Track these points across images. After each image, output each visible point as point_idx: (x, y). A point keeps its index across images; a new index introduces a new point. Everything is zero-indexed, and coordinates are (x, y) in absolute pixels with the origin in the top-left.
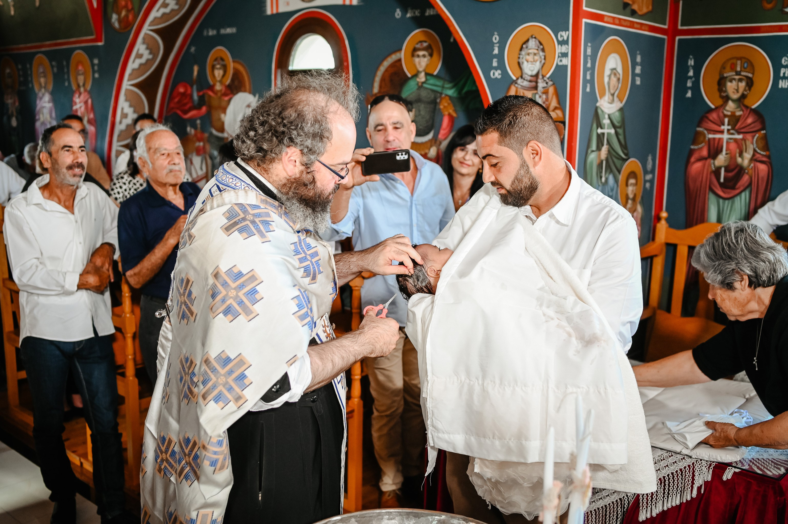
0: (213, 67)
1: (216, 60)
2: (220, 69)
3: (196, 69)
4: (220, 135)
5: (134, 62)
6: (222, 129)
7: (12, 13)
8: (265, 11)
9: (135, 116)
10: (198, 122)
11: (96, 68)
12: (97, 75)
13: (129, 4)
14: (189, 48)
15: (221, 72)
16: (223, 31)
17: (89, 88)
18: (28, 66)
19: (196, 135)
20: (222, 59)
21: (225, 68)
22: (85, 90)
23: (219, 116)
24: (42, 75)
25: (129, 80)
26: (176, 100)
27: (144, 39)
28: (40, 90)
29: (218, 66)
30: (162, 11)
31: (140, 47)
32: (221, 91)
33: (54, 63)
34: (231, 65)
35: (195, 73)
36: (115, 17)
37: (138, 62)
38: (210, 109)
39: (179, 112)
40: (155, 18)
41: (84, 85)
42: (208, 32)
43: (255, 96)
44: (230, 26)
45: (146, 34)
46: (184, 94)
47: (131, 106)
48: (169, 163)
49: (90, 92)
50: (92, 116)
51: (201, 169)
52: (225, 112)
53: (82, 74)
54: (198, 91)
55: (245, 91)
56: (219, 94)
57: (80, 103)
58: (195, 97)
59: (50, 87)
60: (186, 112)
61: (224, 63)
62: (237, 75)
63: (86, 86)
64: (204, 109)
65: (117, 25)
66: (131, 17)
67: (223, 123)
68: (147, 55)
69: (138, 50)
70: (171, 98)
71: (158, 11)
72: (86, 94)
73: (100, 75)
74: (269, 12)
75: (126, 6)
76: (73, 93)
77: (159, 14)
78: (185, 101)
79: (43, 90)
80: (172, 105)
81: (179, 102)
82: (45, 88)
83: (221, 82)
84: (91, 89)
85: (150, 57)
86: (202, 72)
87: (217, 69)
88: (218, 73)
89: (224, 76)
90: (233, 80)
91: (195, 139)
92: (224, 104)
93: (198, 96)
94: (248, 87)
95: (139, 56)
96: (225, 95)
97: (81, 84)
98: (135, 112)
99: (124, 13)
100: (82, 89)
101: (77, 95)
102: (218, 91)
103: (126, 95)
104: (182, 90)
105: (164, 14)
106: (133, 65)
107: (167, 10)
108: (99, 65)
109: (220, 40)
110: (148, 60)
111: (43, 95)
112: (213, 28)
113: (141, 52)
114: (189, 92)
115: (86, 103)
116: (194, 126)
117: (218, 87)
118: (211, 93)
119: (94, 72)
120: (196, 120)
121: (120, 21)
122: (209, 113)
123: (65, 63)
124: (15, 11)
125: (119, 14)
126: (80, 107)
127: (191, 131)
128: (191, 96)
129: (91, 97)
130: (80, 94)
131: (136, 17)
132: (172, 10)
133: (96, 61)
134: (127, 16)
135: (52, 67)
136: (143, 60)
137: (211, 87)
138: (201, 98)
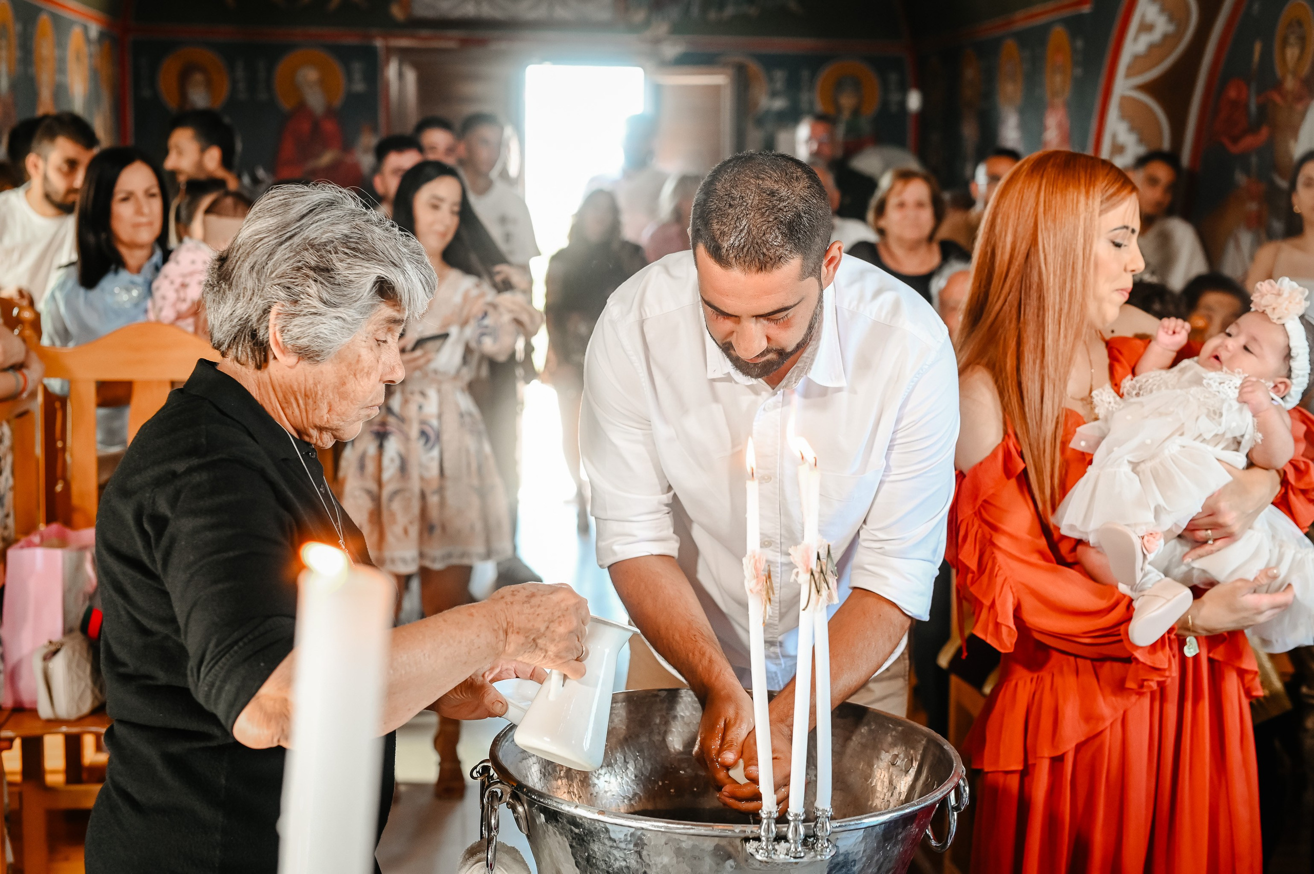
0: (1285, 43)
1: (1290, 25)
2: (1295, 44)
3: (1258, 47)
5: (1136, 39)
9: (1141, 150)
10: (1254, 160)
14: (1250, 5)
15: (1296, 51)
19: (1248, 188)
20: (1300, 23)
21: (1303, 42)
22: (1062, 102)
23: (1287, 144)
25: (1127, 78)
26: (1224, 115)
28: (1006, 107)
29: (1293, 39)
31: (1147, 10)
32: (1293, 90)
34: (1313, 36)
35: (1256, 57)
37: (1146, 40)
38: (1274, 130)
39: (1225, 141)
41: (1061, 92)
46: (1235, 103)
47: (1132, 129)
52: (1296, 136)
53: (1060, 72)
54: (1258, 93)
56: (1290, 98)
57: (1055, 129)
58: (1253, 107)
59: (1019, 102)
60: (1235, 140)
61: (1302, 31)
63: (1063, 94)
64: (1265, 132)
68: (1162, 26)
69: (1143, 16)
70: (1215, 113)
72: (1063, 108)
73: (1084, 71)
76: (1045, 108)
78: (1237, 117)
79: (1009, 107)
80: (1216, 126)
81: (1227, 119)
82: (1012, 102)
83: (1295, 74)
85: (1170, 28)
86: (1267, 54)
87: (1291, 44)
88: (1292, 53)
89: (1300, 59)
90: (1312, 67)
91: (1246, 197)
92: (1296, 119)
93: (1257, 104)
95: (1147, 28)
96: (1299, 98)
97: (1057, 91)
98: (1141, 141)
100: (1058, 101)
101: (1049, 113)
102: (1288, 92)
103: (1122, 107)
104: (1232, 94)
106: (1134, 46)
108: (1085, 50)
110: (1166, 37)
111: (1009, 116)
113: (1149, 19)
114: (1244, 97)
115: (1060, 126)
116: (1247, 171)
117: (1290, 83)
118: (1277, 98)
120: (1250, 157)
122: (1271, 141)
127: (1241, 178)
128: (1246, 106)
129: (1068, 115)
130: (1053, 110)
136: (1156, 36)
137: (1278, 85)
138: (1263, 109)
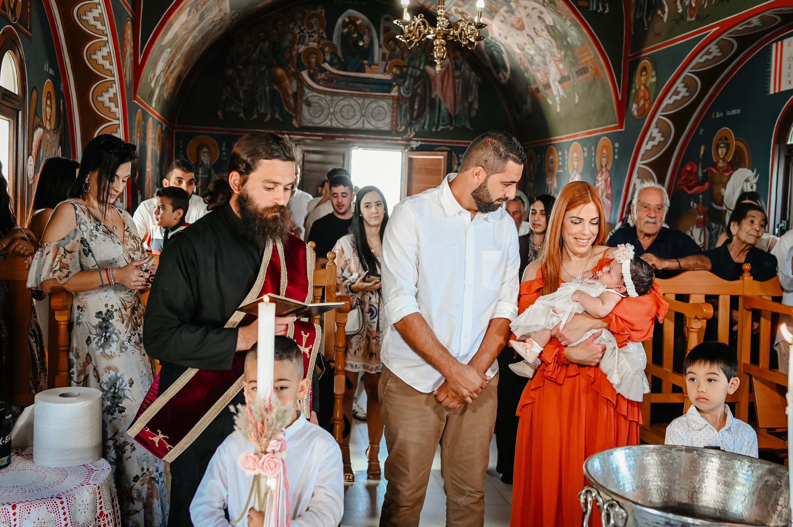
0: (718, 146)
1: (720, 140)
2: (724, 147)
3: (703, 148)
4: (719, 208)
5: (647, 144)
6: (721, 203)
7: (558, 110)
8: (768, 91)
10: (701, 196)
11: (616, 150)
12: (616, 157)
13: (647, 94)
14: (698, 130)
15: (724, 150)
16: (728, 113)
17: (609, 168)
18: (566, 152)
19: (697, 209)
20: (726, 139)
21: (728, 146)
22: (607, 170)
23: (720, 190)
24: (576, 159)
25: (641, 160)
26: (683, 178)
27: (657, 123)
28: (573, 172)
29: (722, 145)
30: (674, 98)
31: (654, 131)
32: (723, 167)
33: (585, 149)
34: (734, 143)
35: (702, 153)
36: (635, 106)
37: (651, 143)
38: (712, 184)
39: (685, 188)
40: (668, 105)
41: (606, 166)
42: (716, 115)
43: (753, 171)
44: (735, 108)
45: (658, 119)
46: (690, 172)
48: (647, 215)
49: (609, 172)
50: (609, 192)
51: (700, 240)
52: (725, 188)
53: (605, 157)
54: (703, 168)
55: (745, 167)
56: (721, 170)
57: (601, 181)
58: (700, 174)
59: (581, 169)
60: (690, 188)
61: (728, 142)
62: (738, 153)
63: (607, 167)
64: (707, 184)
65: (636, 113)
66: (647, 105)
67: (723, 197)
68: (659, 138)
69: (652, 133)
70: (679, 176)
71: (670, 98)
72: (607, 173)
73: (619, 157)
74: (772, 92)
75: (644, 97)
76: (598, 172)
77: (671, 101)
78: (691, 178)
79: (575, 171)
80: (679, 182)
81: (685, 180)
82: (576, 170)
83: (723, 159)
84: (611, 169)
85: (662, 139)
86: (708, 152)
87: (721, 147)
88: (722, 151)
89: (726, 153)
90: (734, 157)
91: (696, 212)
92: (724, 179)
93: (702, 173)
94: (747, 162)
95: (652, 139)
96: (726, 171)
97: (604, 165)
99: (642, 102)
100: (604, 169)
101: (600, 175)
102: (720, 167)
103: (638, 172)
104: (689, 169)
105: (675, 101)
106: (647, 146)
107: (679, 97)
108: (619, 148)
109: (726, 121)
110: (660, 143)
111: (575, 175)
112: (720, 112)
113: (653, 135)
114: (695, 170)
115: (606, 180)
116: (697, 201)
117: (721, 164)
118: (714, 170)
119: (614, 154)
120: (699, 195)
121: (638, 110)
122: (711, 188)
123: (593, 148)
124: (560, 109)
125: (638, 103)
126: (601, 185)
127: (693, 205)
128: (697, 173)
129: (610, 176)
130: (602, 173)
131: (651, 105)
132: (683, 97)
133: (617, 145)
134: (644, 105)
135: (584, 152)
136: (656, 143)
137: (715, 165)
138: (705, 175)
